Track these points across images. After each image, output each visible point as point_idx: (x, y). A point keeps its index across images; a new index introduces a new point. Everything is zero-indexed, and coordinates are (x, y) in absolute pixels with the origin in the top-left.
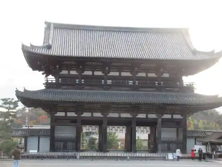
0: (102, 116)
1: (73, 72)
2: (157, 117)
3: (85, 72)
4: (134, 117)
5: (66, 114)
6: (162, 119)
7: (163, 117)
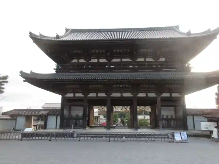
0: (106, 96)
1: (82, 61)
2: (156, 96)
3: (92, 60)
4: (135, 96)
5: (74, 95)
6: (161, 97)
7: (161, 96)
